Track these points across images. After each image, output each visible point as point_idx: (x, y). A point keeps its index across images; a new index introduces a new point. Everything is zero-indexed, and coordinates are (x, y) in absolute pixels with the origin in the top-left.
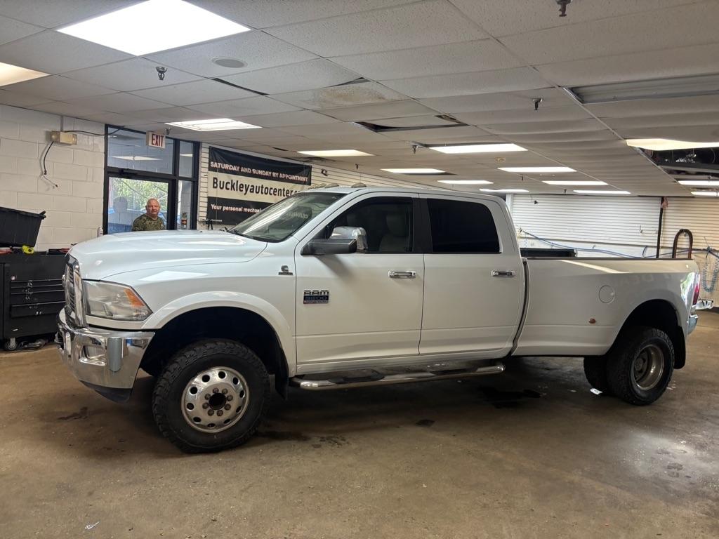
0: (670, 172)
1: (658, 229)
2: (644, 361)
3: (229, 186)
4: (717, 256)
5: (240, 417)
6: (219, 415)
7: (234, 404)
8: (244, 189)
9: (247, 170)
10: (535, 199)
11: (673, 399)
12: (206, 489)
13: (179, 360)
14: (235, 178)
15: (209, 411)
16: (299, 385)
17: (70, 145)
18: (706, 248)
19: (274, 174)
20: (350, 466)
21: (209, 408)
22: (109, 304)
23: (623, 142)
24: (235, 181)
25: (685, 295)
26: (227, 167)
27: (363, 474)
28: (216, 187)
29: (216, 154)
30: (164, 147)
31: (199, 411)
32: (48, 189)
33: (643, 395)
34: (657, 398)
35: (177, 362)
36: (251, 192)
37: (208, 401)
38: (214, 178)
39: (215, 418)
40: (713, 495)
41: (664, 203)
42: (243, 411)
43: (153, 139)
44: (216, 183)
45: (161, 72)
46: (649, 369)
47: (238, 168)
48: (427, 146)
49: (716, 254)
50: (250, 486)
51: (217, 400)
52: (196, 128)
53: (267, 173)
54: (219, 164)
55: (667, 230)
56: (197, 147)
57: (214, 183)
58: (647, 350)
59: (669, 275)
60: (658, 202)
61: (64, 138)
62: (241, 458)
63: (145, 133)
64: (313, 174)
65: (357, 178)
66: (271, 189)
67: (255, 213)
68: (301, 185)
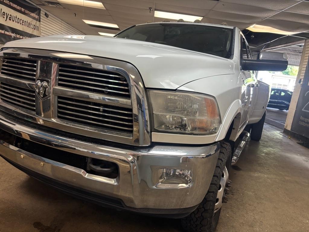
8: (5, 16)
9: (8, 2)
19: (22, 9)
36: (9, 19)
53: (19, 8)
64: (41, 14)
65: (60, 23)
66: (21, 20)
67: (11, 36)
68: (35, 21)
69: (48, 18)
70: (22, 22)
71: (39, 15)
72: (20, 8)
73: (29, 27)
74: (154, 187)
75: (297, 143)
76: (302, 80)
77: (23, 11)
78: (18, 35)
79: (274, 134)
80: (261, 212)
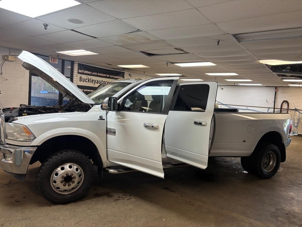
0: (279, 75)
1: (274, 101)
2: (267, 159)
3: (87, 80)
4: (299, 112)
5: (79, 186)
6: (69, 186)
7: (76, 180)
8: (94, 82)
9: (96, 74)
10: (222, 87)
11: (280, 176)
12: (59, 223)
13: (49, 160)
14: (90, 77)
15: (64, 184)
16: (108, 171)
17: (13, 61)
18: (294, 109)
19: (107, 75)
20: (130, 209)
21: (64, 183)
22: (15, 134)
23: (258, 61)
24: (89, 78)
25: (285, 129)
26: (86, 72)
27: (136, 214)
28: (81, 81)
29: (81, 67)
30: (57, 63)
31: (59, 184)
32: (3, 81)
33: (267, 174)
34: (273, 175)
35: (48, 161)
36: (97, 83)
37: (63, 179)
38: (80, 77)
39: (67, 187)
40: (299, 223)
41: (277, 89)
42: (81, 184)
43: (52, 59)
44: (81, 79)
45: (46, 26)
46: (269, 162)
47: (91, 73)
48: (173, 63)
49: (299, 111)
50: (81, 221)
51: (68, 179)
52: (70, 55)
53: (104, 75)
54: (83, 71)
55: (278, 101)
56: (72, 63)
57: (80, 79)
58: (269, 154)
59: (278, 120)
60: (274, 89)
61: (10, 58)
62: (79, 206)
63: (48, 57)
64: (125, 76)
70: (107, 83)
72: (106, 75)
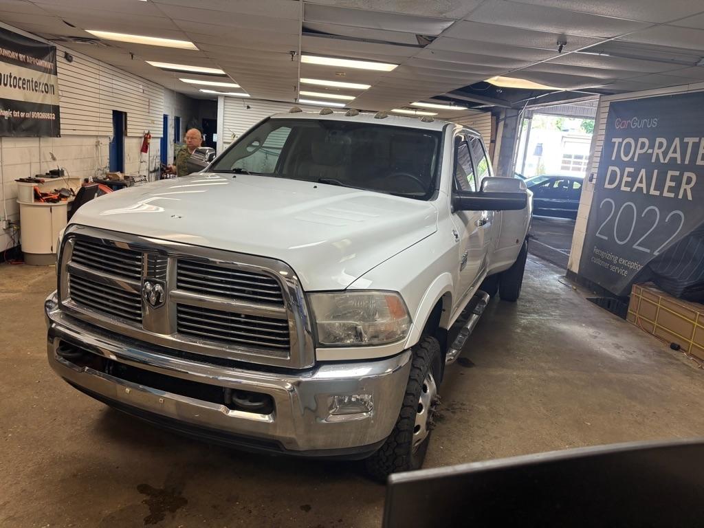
10: (247, 103)
19: (20, 56)
53: (14, 55)
64: (58, 58)
65: (96, 67)
66: (20, 79)
67: (4, 116)
68: (47, 75)
69: (72, 64)
70: (24, 84)
71: (54, 61)
72: (17, 55)
73: (36, 91)
74: (324, 421)
75: (587, 299)
76: (595, 176)
77: (22, 60)
78: (17, 111)
79: (548, 283)
80: (496, 438)
